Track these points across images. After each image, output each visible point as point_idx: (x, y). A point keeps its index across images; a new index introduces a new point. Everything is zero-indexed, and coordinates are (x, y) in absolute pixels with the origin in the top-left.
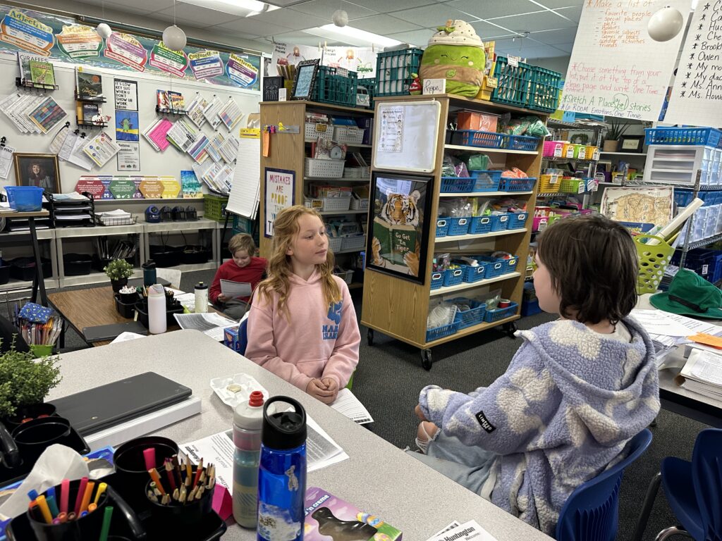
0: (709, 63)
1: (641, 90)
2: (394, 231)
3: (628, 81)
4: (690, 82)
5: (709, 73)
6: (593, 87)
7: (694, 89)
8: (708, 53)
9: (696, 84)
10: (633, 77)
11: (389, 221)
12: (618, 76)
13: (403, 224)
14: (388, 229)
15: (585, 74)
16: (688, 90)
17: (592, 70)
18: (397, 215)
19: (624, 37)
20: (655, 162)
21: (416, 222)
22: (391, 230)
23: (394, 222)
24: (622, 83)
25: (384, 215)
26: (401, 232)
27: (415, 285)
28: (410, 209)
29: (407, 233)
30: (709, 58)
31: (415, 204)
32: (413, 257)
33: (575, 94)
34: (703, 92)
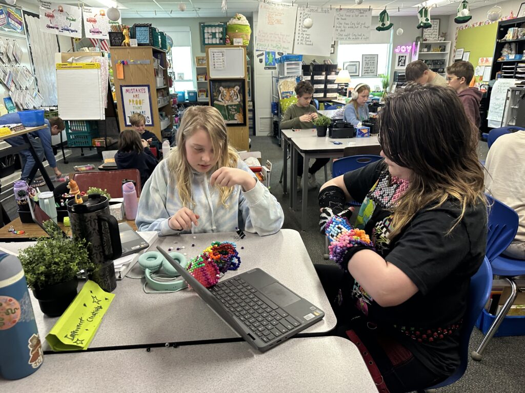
0: (304, 33)
1: (284, 42)
2: (227, 106)
3: (280, 38)
4: (300, 39)
5: (305, 36)
6: (268, 40)
7: (301, 42)
8: (304, 29)
9: (302, 40)
10: (282, 37)
11: (224, 102)
12: (277, 36)
13: (232, 101)
14: (224, 106)
15: (264, 35)
16: (299, 41)
17: (267, 33)
18: (228, 98)
19: (276, 22)
20: (287, 68)
21: (239, 100)
22: (225, 105)
23: (227, 102)
24: (278, 39)
25: (220, 99)
26: (231, 106)
27: (241, 127)
28: (235, 94)
29: (235, 105)
30: (304, 31)
31: (237, 92)
32: (240, 115)
33: (261, 43)
34: (304, 43)
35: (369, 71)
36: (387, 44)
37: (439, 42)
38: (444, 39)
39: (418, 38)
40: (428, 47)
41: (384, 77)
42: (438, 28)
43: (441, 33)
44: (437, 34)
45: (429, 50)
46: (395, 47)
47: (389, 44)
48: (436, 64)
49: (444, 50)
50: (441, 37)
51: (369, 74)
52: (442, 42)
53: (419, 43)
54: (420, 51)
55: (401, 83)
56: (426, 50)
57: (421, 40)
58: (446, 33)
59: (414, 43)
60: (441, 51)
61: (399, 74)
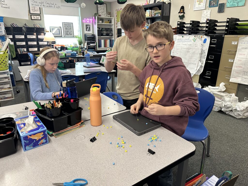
35: (69, 34)
36: (77, 17)
37: (107, 17)
38: (110, 16)
39: (95, 14)
40: (102, 20)
41: (79, 38)
42: (106, 9)
43: (108, 13)
44: (106, 12)
45: (103, 22)
46: (82, 19)
47: (79, 17)
48: (108, 30)
49: (111, 22)
50: (109, 14)
51: (69, 35)
52: (109, 17)
53: (96, 17)
54: (98, 22)
55: (89, 42)
56: (101, 22)
57: (97, 15)
58: (110, 13)
59: (94, 17)
60: (109, 23)
61: (88, 36)
